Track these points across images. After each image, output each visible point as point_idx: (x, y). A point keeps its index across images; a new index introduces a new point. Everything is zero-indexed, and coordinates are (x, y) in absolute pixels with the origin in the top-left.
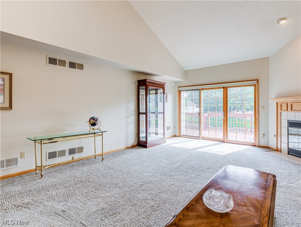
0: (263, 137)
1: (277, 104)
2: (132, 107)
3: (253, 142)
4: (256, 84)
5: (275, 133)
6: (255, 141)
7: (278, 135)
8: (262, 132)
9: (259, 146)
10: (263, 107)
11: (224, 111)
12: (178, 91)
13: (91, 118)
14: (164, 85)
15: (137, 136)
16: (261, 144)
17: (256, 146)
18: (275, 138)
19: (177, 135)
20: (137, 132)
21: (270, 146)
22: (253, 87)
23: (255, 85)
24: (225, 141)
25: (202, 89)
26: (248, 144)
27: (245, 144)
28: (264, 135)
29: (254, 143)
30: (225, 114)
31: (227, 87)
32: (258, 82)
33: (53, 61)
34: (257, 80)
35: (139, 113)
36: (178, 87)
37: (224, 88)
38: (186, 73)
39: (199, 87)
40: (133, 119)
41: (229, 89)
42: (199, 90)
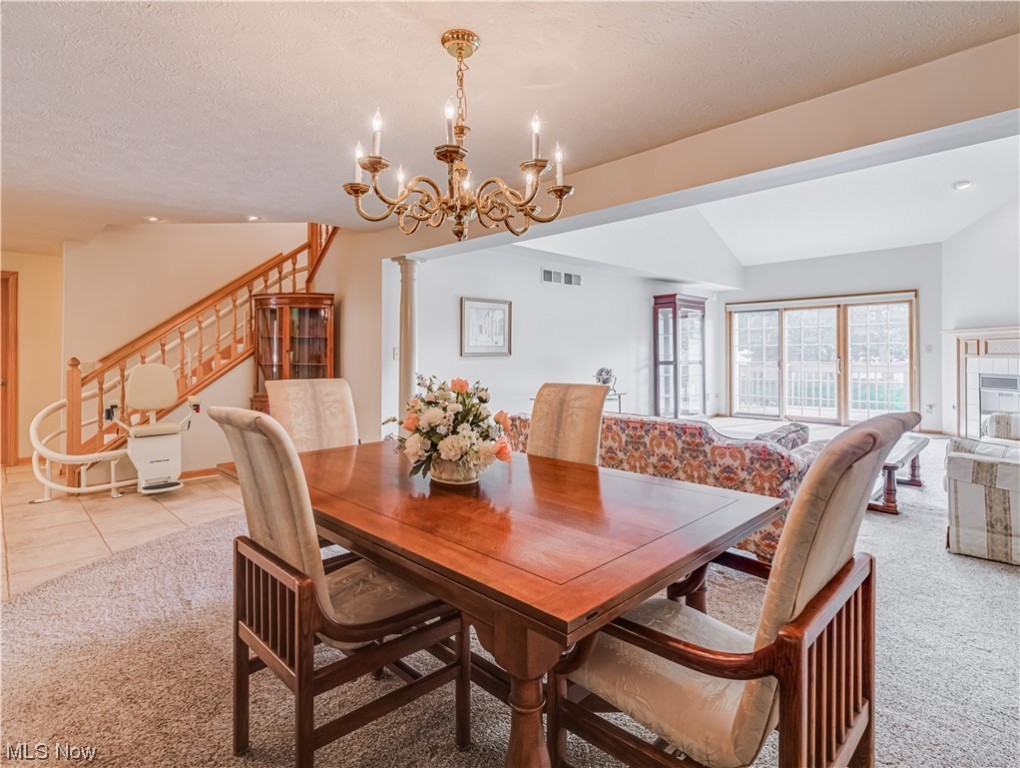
1: (958, 341)
2: (644, 350)
4: (914, 298)
5: (955, 403)
7: (959, 405)
9: (921, 432)
10: (929, 349)
11: (839, 357)
12: (726, 312)
13: (602, 370)
14: (703, 303)
15: (653, 408)
16: (925, 427)
18: (955, 412)
19: (723, 412)
20: (652, 402)
21: (945, 429)
22: (907, 305)
23: (910, 302)
24: (843, 423)
25: (786, 309)
28: (931, 407)
30: (842, 364)
31: (846, 306)
32: (916, 296)
33: (548, 275)
34: (915, 290)
35: (656, 363)
36: (727, 304)
37: (839, 306)
38: (747, 272)
39: (777, 304)
40: (646, 374)
41: (850, 309)
42: (778, 310)
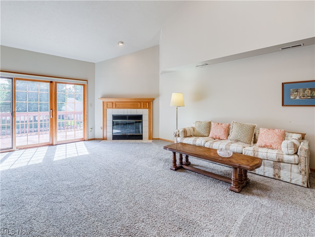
0: (90, 131)
1: (103, 102)
3: (82, 137)
5: (102, 126)
6: (84, 136)
7: (104, 127)
8: (90, 127)
9: (89, 140)
11: (51, 109)
16: (89, 138)
17: (85, 141)
23: (84, 85)
24: (54, 143)
26: (78, 140)
27: (75, 141)
28: (92, 129)
29: (83, 139)
30: (54, 112)
31: (56, 83)
32: (87, 83)
37: (51, 82)
41: (58, 85)
42: (12, 78)
